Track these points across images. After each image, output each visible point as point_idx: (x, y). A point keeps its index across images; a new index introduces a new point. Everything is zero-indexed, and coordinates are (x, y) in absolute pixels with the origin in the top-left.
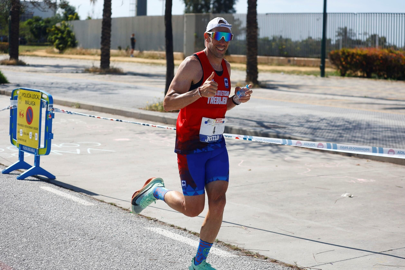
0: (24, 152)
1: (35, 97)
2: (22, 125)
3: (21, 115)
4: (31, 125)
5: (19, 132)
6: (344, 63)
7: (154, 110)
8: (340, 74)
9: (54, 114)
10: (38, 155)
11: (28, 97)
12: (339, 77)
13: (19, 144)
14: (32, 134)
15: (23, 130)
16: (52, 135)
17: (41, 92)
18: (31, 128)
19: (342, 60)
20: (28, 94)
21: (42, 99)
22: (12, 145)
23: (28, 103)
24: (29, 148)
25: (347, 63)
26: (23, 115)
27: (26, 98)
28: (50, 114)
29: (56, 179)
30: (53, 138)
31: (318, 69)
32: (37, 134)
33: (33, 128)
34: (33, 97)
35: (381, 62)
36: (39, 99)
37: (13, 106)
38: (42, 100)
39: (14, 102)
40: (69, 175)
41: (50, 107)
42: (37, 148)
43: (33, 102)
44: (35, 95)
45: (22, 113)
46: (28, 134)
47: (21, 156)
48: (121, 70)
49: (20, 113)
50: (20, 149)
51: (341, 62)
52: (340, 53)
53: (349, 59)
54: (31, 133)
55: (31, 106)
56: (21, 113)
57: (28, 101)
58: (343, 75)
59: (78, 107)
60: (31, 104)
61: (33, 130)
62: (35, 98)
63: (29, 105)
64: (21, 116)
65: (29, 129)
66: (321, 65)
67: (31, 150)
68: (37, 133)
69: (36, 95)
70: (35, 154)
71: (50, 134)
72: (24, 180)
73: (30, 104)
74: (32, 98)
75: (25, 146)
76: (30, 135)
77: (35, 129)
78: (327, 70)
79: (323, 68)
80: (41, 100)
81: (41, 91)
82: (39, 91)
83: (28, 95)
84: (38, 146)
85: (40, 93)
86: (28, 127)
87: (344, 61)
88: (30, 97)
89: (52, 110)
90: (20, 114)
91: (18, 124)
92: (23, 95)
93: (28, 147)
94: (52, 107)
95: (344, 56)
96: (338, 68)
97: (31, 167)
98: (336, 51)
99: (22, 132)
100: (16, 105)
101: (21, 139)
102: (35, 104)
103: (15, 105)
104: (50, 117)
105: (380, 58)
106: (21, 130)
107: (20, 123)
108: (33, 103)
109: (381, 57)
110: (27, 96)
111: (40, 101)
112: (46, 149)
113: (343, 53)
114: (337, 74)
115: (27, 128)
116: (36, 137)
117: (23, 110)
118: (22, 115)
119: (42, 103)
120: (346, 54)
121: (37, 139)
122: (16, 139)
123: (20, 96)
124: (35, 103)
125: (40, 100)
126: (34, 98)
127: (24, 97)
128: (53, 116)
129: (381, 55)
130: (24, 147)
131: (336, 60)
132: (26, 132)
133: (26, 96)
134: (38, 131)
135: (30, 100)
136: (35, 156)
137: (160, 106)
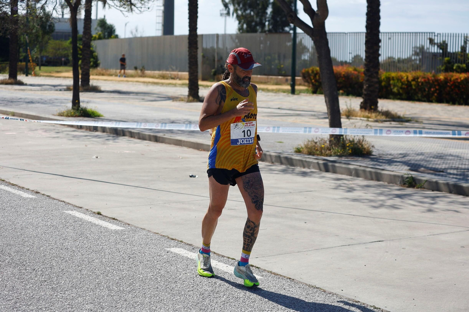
6: (313, 81)
7: (62, 116)
8: (310, 92)
12: (311, 94)
19: (312, 78)
25: (316, 81)
31: (289, 87)
35: (343, 79)
48: (99, 88)
51: (311, 80)
52: (310, 72)
53: (317, 77)
58: (314, 92)
59: (13, 115)
66: (292, 83)
78: (297, 87)
79: (293, 86)
87: (314, 79)
95: (313, 75)
96: (309, 87)
98: (307, 70)
105: (342, 75)
109: (344, 75)
113: (313, 71)
114: (307, 91)
120: (315, 72)
129: (343, 73)
131: (306, 77)
137: (66, 112)
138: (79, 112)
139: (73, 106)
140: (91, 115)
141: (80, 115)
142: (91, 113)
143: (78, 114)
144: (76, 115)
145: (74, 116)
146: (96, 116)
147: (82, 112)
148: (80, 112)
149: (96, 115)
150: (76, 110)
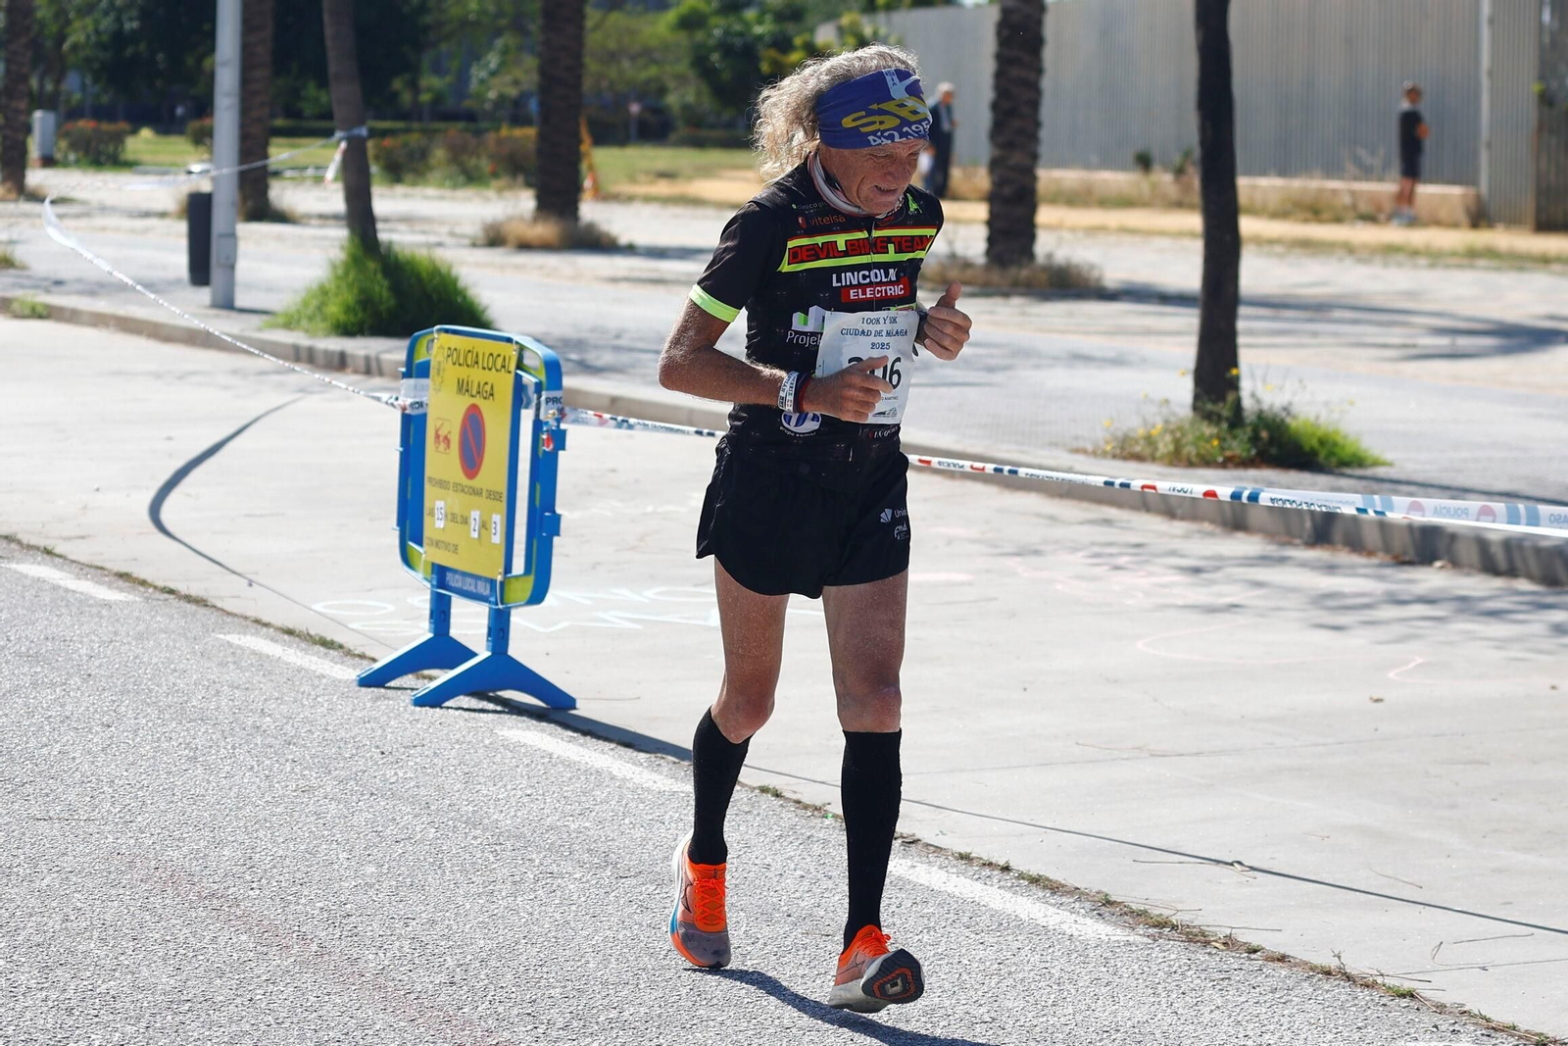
0: (450, 597)
1: (494, 363)
2: (442, 484)
3: (441, 438)
4: (476, 483)
5: (432, 514)
7: (1138, 458)
9: (564, 432)
10: (500, 606)
11: (468, 366)
13: (433, 564)
14: (480, 517)
15: (446, 504)
16: (557, 518)
17: (517, 343)
18: (477, 492)
20: (469, 351)
21: (519, 372)
22: (406, 568)
23: (467, 391)
24: (468, 580)
26: (447, 440)
27: (459, 368)
28: (547, 431)
29: (575, 708)
30: (558, 535)
32: (498, 519)
33: (484, 494)
34: (485, 365)
36: (510, 372)
37: (412, 405)
38: (521, 377)
39: (416, 387)
40: (639, 698)
41: (551, 403)
42: (499, 578)
43: (486, 383)
44: (495, 355)
45: (443, 433)
46: (465, 521)
47: (440, 614)
49: (437, 431)
50: (435, 583)
54: (475, 514)
55: (478, 401)
56: (440, 433)
57: (468, 383)
60: (479, 393)
61: (482, 500)
62: (494, 370)
63: (472, 396)
64: (442, 446)
65: (467, 497)
67: (476, 588)
68: (497, 513)
69: (499, 355)
70: (490, 602)
71: (547, 514)
72: (442, 708)
73: (474, 393)
74: (484, 368)
75: (455, 571)
76: (473, 522)
77: (493, 495)
80: (517, 374)
81: (515, 338)
82: (509, 340)
83: (470, 355)
84: (501, 570)
85: (515, 347)
86: (466, 490)
88: (477, 363)
89: (554, 414)
90: (437, 436)
91: (430, 479)
92: (449, 356)
93: (464, 574)
94: (556, 406)
97: (474, 655)
99: (443, 511)
100: (425, 399)
101: (437, 544)
102: (492, 395)
103: (417, 400)
104: (548, 447)
106: (440, 504)
107: (438, 476)
108: (488, 388)
110: (466, 359)
111: (511, 378)
112: (531, 578)
115: (462, 494)
116: (494, 531)
117: (449, 420)
118: (443, 441)
119: (519, 387)
121: (498, 539)
122: (420, 543)
123: (439, 362)
124: (492, 387)
125: (513, 375)
126: (490, 369)
127: (454, 364)
128: (559, 439)
130: (449, 576)
132: (456, 511)
133: (461, 362)
134: (503, 506)
135: (477, 375)
136: (490, 608)
137: (1168, 438)
138: (1245, 434)
139: (1196, 397)
140: (1314, 453)
141: (1253, 452)
142: (1314, 443)
143: (1238, 447)
144: (1228, 453)
145: (1220, 459)
146: (1345, 463)
147: (1264, 434)
148: (1255, 439)
149: (1346, 454)
150: (1225, 425)
